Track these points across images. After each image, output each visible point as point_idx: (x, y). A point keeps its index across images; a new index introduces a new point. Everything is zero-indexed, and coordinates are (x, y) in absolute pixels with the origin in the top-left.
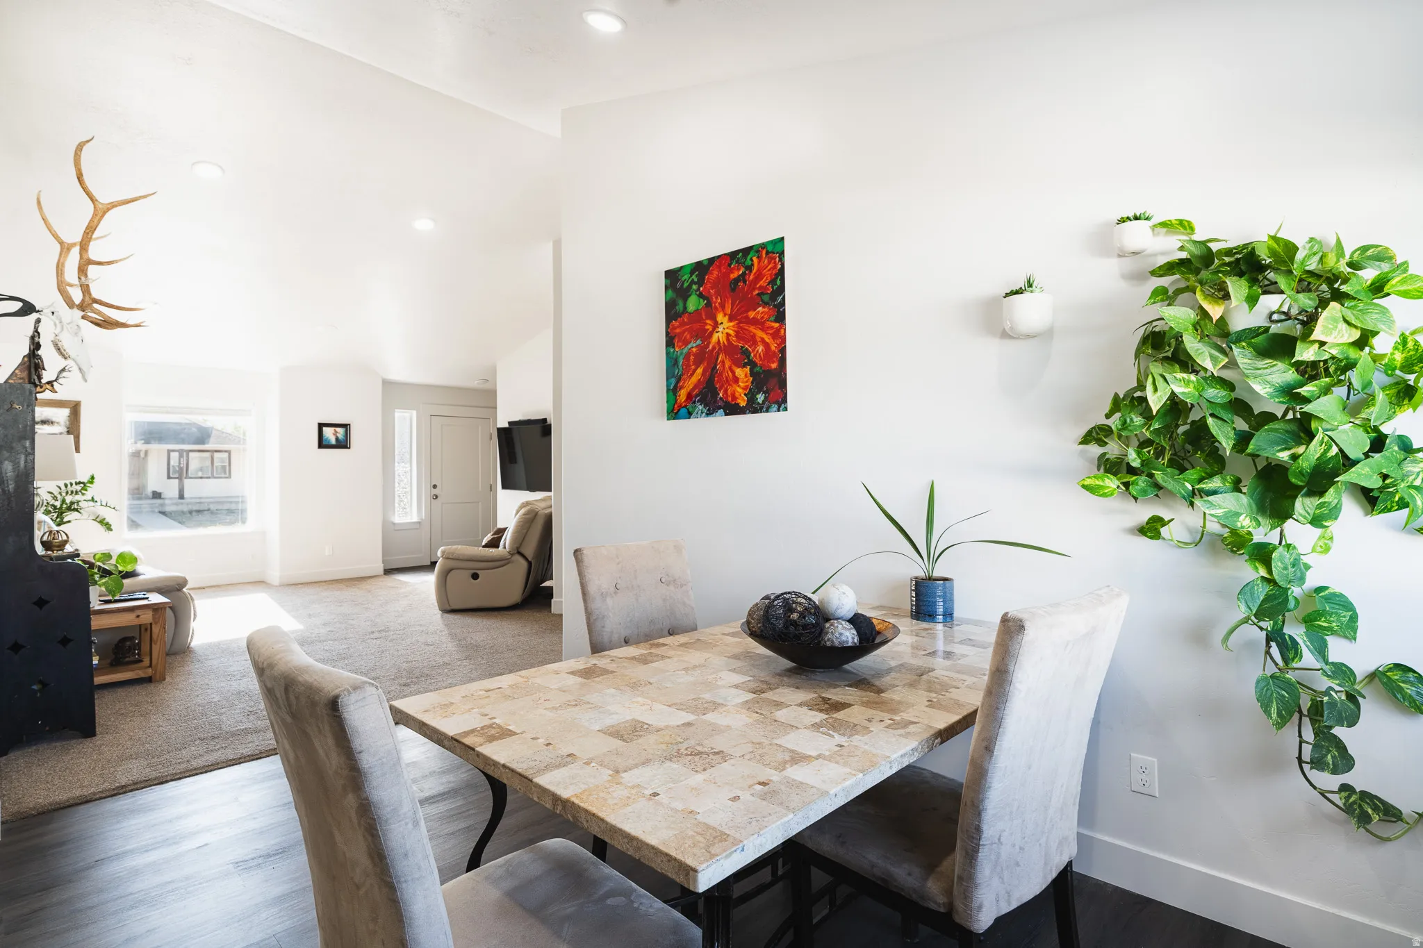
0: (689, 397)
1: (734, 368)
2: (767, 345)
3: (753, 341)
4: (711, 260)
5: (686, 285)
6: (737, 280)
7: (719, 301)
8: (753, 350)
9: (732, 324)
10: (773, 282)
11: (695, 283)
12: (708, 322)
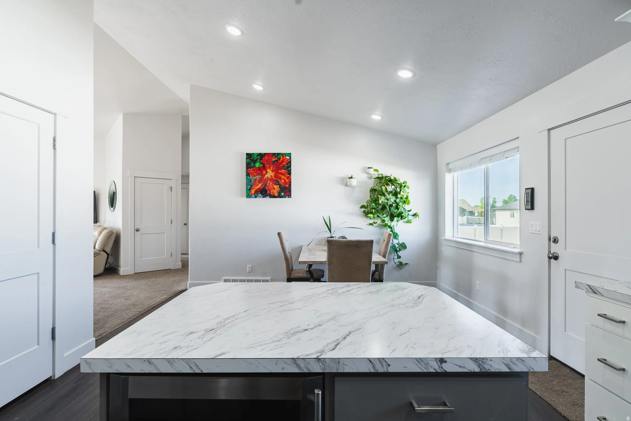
0: (256, 192)
1: (273, 185)
2: (285, 180)
3: (281, 179)
4: (265, 154)
5: (255, 159)
6: (275, 161)
7: (268, 166)
8: (280, 181)
9: (273, 173)
10: (287, 164)
11: (259, 159)
12: (264, 171)
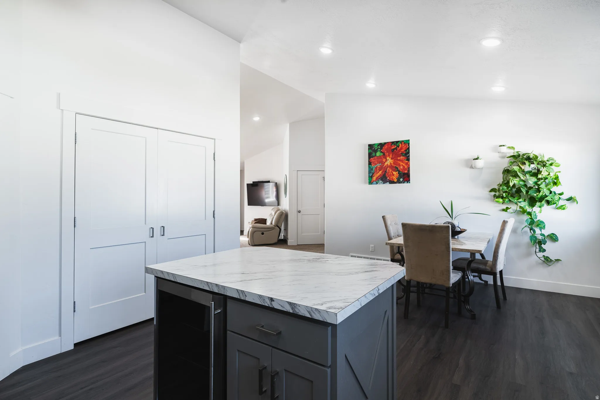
0: (377, 179)
1: (393, 172)
2: (404, 167)
3: (399, 165)
4: (385, 143)
5: (376, 149)
6: (394, 149)
7: (388, 154)
8: (399, 167)
9: (392, 160)
10: (406, 150)
11: (379, 149)
12: (384, 159)
